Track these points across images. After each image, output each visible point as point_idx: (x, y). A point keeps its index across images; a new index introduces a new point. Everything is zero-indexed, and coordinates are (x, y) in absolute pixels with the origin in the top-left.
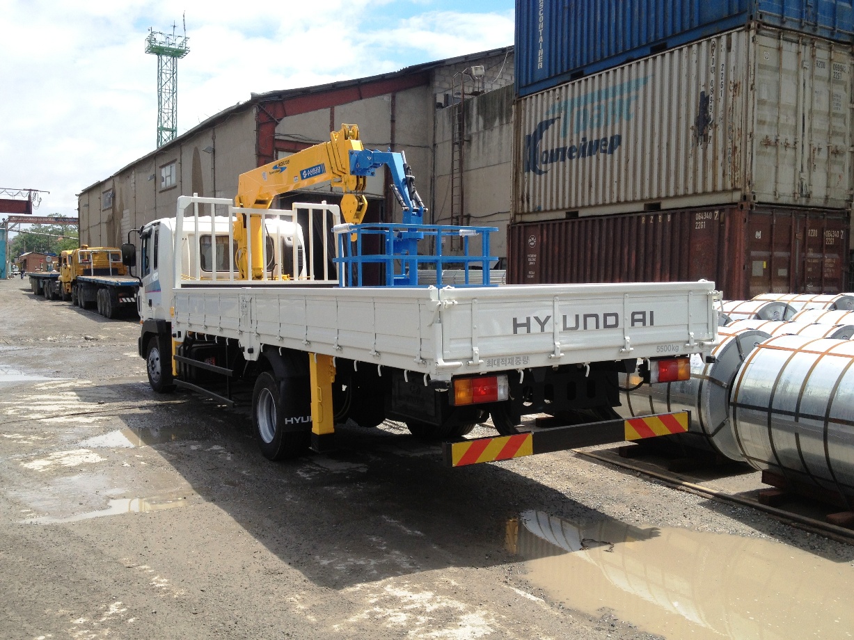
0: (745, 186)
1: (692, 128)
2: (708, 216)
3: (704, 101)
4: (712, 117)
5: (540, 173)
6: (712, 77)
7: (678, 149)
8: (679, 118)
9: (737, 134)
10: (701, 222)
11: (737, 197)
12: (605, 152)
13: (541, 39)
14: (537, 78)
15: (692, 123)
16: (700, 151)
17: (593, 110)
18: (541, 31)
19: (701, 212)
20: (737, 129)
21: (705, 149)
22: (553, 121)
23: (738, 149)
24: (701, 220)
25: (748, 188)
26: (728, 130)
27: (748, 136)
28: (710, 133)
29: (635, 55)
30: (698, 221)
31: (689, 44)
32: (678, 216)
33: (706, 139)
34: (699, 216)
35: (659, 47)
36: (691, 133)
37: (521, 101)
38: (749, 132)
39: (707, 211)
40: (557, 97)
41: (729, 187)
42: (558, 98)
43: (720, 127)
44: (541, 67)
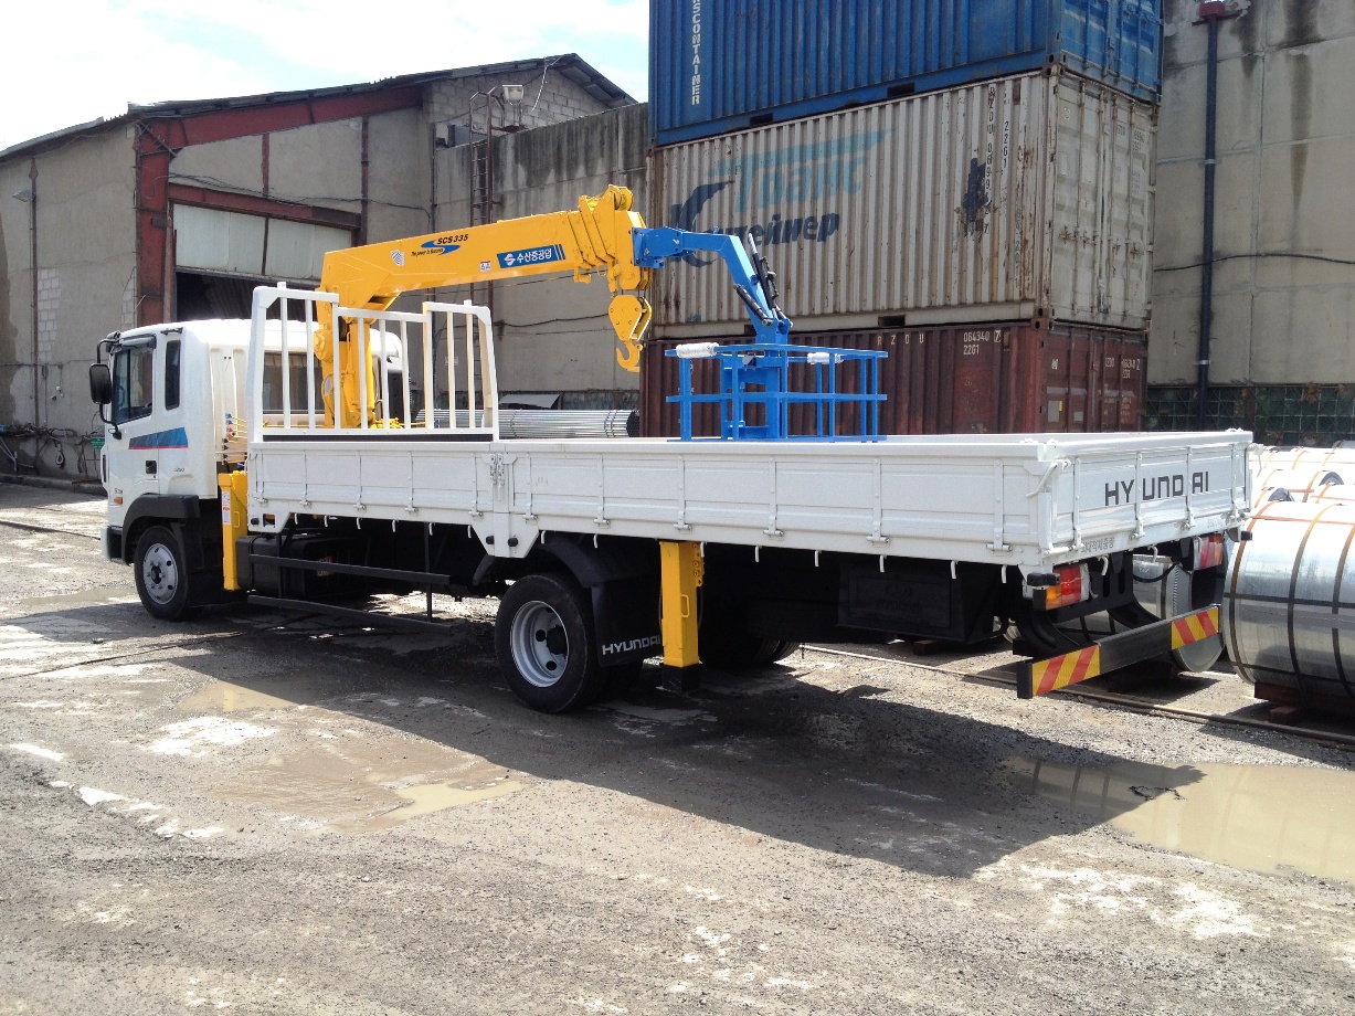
0: (1041, 296)
1: (958, 210)
2: (984, 337)
3: (977, 172)
4: (989, 196)
5: (699, 264)
6: (990, 138)
7: (934, 239)
8: (935, 194)
9: (1028, 223)
10: (972, 344)
11: (1027, 311)
12: (812, 237)
13: (697, 60)
14: (691, 117)
15: (958, 201)
16: (971, 243)
17: (791, 174)
18: (696, 47)
19: (973, 330)
20: (1028, 215)
21: (979, 241)
22: (721, 186)
23: (1030, 244)
24: (972, 343)
25: (1045, 298)
26: (1016, 217)
27: (1046, 226)
28: (987, 219)
29: (864, 97)
30: (968, 343)
31: (953, 87)
32: (936, 337)
33: (980, 227)
34: (968, 337)
35: (901, 90)
36: (956, 217)
37: (662, 151)
38: (1047, 219)
39: (981, 330)
40: (728, 150)
41: (1016, 296)
42: (730, 153)
43: (1003, 210)
44: (698, 102)
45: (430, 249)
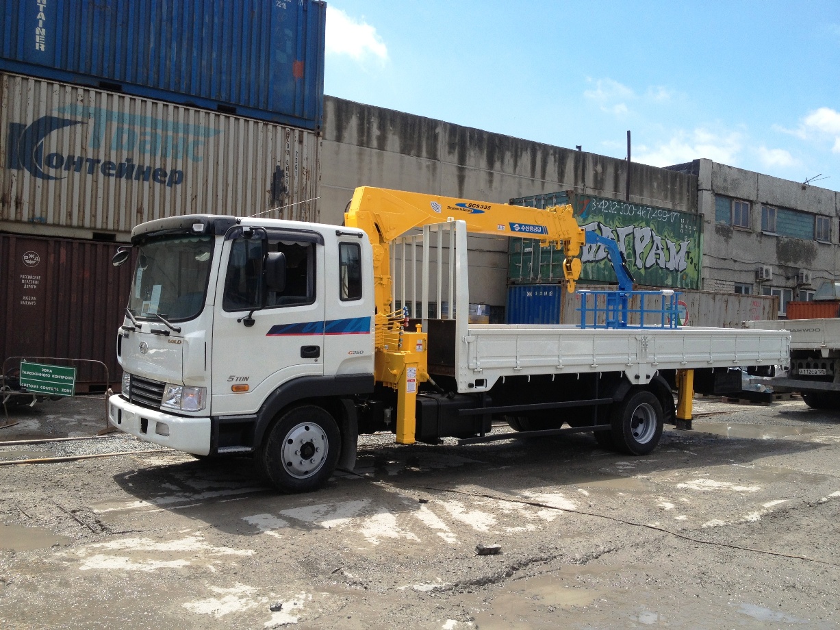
1: (269, 192)
4: (288, 189)
5: (47, 177)
6: (287, 158)
9: (307, 208)
13: (41, 16)
14: (35, 59)
15: (269, 187)
18: (41, 7)
20: (307, 204)
22: (73, 123)
27: (317, 212)
31: (266, 122)
33: (282, 204)
35: (227, 109)
36: (268, 195)
40: (80, 98)
42: (82, 101)
44: (43, 49)
45: (462, 208)
